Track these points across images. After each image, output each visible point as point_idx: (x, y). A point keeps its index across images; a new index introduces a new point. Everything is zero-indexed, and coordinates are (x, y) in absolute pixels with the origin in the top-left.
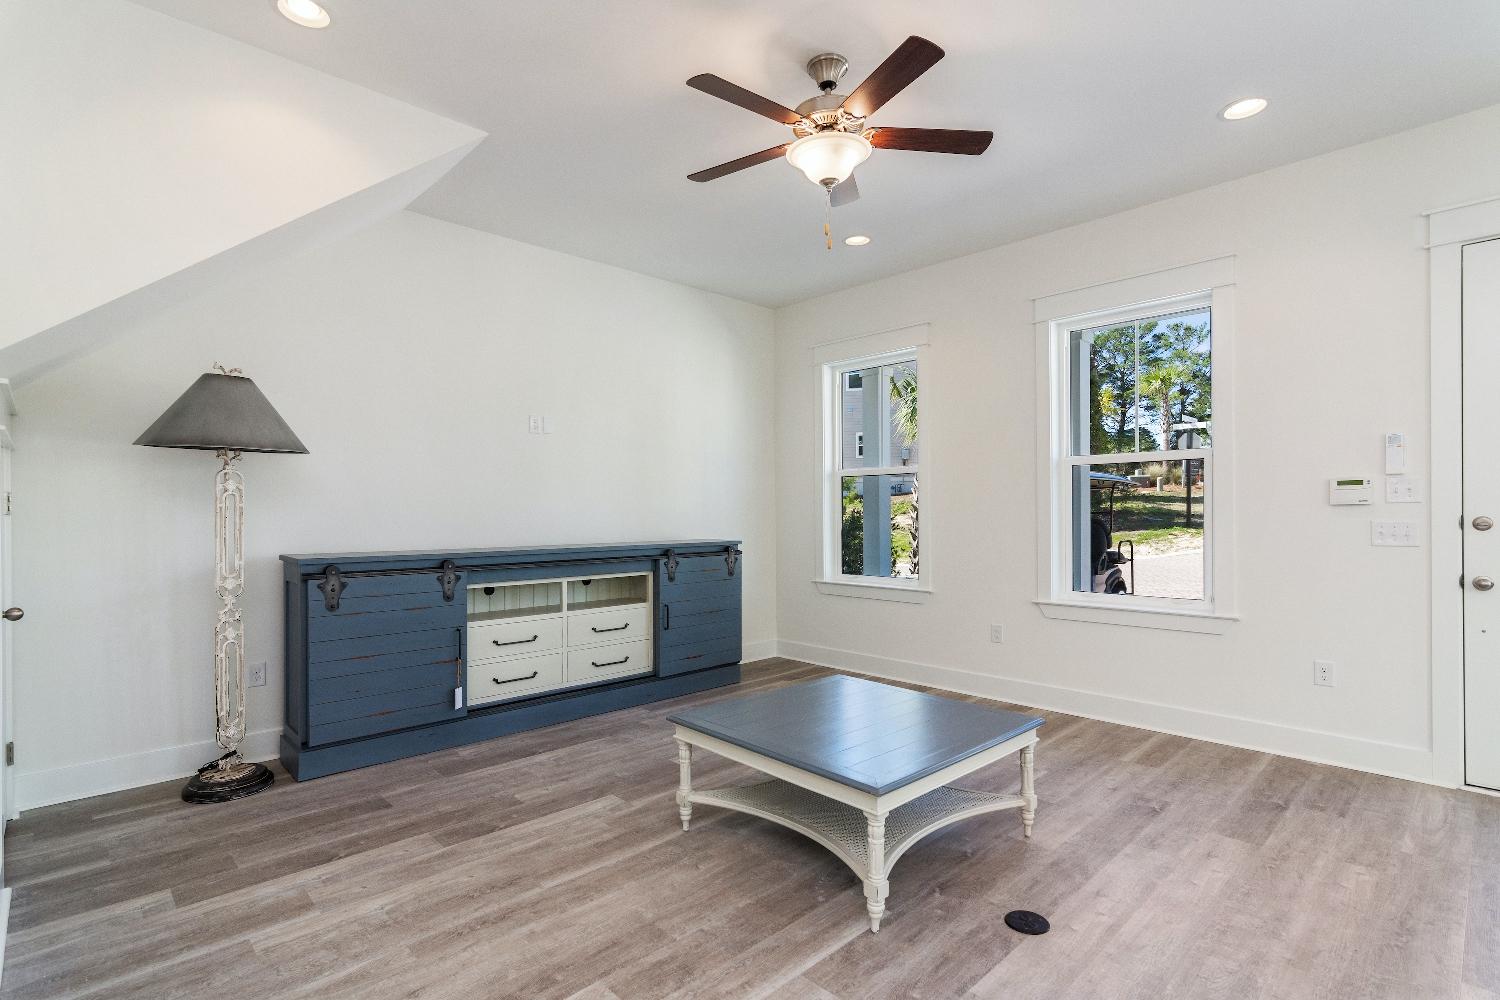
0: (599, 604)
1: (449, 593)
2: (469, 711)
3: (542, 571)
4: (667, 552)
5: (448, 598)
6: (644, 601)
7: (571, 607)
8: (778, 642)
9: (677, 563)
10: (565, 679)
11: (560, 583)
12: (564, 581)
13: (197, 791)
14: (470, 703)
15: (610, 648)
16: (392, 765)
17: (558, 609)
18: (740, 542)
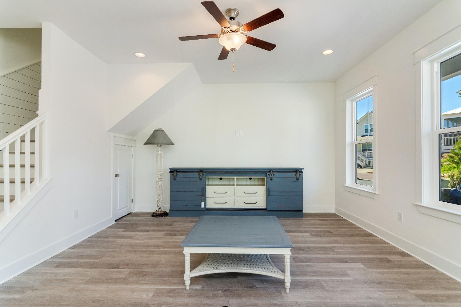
0: (255, 185)
1: (201, 178)
2: (206, 209)
3: (226, 174)
4: (270, 171)
5: (201, 179)
6: (264, 186)
7: (237, 185)
8: (335, 207)
9: (274, 175)
10: (235, 206)
11: (234, 178)
12: (235, 177)
13: (154, 215)
14: (207, 207)
15: (251, 199)
16: (187, 218)
17: (234, 185)
18: (303, 169)
